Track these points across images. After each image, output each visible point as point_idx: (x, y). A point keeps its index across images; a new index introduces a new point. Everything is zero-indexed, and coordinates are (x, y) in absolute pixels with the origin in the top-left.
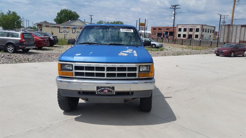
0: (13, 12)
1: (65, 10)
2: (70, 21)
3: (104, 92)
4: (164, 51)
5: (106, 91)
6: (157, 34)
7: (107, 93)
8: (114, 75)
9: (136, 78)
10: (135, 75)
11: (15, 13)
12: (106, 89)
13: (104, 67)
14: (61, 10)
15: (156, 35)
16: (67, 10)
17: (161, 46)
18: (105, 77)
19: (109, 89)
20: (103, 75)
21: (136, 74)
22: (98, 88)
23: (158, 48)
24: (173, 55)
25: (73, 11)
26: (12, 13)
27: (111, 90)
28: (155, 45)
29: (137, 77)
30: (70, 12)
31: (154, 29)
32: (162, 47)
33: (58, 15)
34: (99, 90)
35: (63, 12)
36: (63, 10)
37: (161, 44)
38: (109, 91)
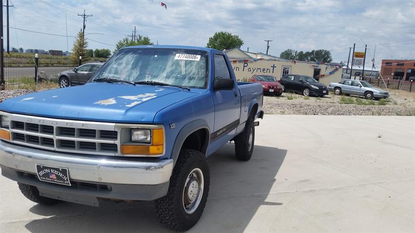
0: (145, 38)
1: (222, 33)
2: (224, 50)
3: (50, 178)
4: (387, 106)
5: (54, 177)
6: (393, 74)
7: (56, 182)
8: (71, 144)
9: (117, 155)
10: (113, 147)
11: (148, 39)
12: (53, 173)
13: (52, 125)
14: (216, 34)
15: (391, 75)
16: (224, 33)
17: (385, 96)
18: (55, 148)
19: (58, 173)
20: (49, 142)
21: (115, 146)
22: (39, 168)
23: (377, 99)
24: (397, 115)
25: (233, 35)
26: (143, 39)
27: (61, 175)
28: (371, 93)
29: (119, 154)
30: (229, 36)
31: (387, 63)
32: (387, 97)
33: (210, 41)
34: (41, 173)
35: (217, 36)
36: (219, 33)
37: (384, 91)
38: (58, 177)
